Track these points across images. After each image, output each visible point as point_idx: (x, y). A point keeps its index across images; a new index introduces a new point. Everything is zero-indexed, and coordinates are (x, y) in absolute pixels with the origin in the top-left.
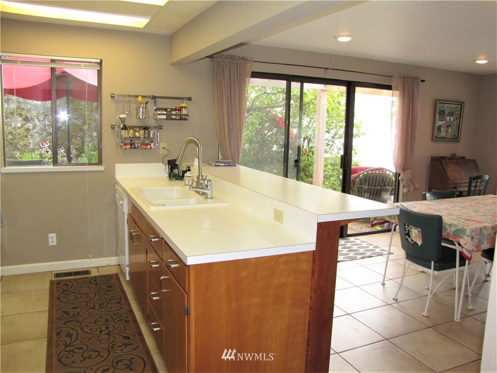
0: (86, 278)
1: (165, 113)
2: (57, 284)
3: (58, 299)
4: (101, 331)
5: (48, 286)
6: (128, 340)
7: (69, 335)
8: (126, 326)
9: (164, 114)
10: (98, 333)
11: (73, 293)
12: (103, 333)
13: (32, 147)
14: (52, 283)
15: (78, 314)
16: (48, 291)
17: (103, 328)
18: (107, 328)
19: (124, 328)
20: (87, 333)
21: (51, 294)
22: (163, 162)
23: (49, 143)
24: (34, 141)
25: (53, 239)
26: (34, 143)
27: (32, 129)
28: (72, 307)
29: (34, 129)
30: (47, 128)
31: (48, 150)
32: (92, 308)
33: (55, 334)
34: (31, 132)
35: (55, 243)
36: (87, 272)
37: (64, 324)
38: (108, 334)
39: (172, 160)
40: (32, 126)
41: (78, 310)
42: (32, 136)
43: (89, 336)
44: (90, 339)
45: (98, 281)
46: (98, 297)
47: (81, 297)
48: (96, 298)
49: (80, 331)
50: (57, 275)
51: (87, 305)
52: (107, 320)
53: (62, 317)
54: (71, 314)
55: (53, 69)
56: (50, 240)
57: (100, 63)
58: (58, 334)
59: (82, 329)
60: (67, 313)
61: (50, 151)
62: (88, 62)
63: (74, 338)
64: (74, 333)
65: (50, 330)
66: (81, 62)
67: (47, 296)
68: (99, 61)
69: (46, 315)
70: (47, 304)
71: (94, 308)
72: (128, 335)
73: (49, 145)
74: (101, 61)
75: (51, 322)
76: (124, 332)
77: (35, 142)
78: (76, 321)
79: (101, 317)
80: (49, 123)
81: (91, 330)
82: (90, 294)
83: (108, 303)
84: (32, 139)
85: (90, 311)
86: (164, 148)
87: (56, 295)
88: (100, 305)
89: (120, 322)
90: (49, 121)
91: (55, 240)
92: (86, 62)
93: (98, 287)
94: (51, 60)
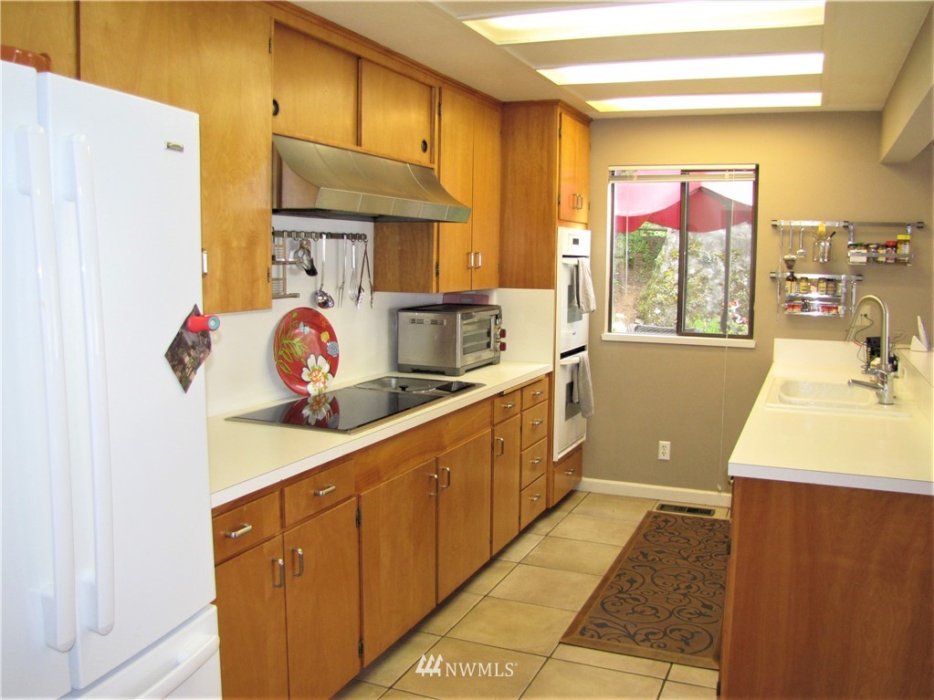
0: (701, 519)
1: (865, 251)
2: (656, 517)
3: (645, 536)
4: (679, 588)
5: (641, 517)
6: (708, 611)
7: (632, 581)
8: (718, 592)
9: (863, 255)
10: (671, 589)
11: (670, 533)
12: (678, 592)
13: (710, 310)
14: (649, 514)
15: (660, 560)
16: (637, 524)
17: (682, 586)
18: (689, 587)
19: (712, 594)
20: (657, 585)
21: (640, 528)
22: (856, 341)
23: (740, 302)
24: (713, 299)
25: (665, 449)
26: (714, 303)
27: (712, 279)
28: (656, 549)
29: (716, 278)
30: (737, 276)
31: (736, 315)
32: (683, 558)
33: (615, 574)
34: (711, 283)
35: (667, 457)
36: (709, 512)
37: (633, 567)
38: (685, 595)
39: (875, 338)
40: (713, 272)
41: (661, 556)
42: (711, 289)
43: (657, 589)
44: (655, 593)
45: (717, 526)
46: (702, 546)
47: (677, 541)
48: (698, 548)
49: (648, 580)
50: (662, 507)
51: (679, 552)
52: (695, 578)
53: (637, 558)
54: (650, 558)
55: (683, 184)
56: (661, 451)
57: (757, 170)
58: (619, 575)
59: (652, 579)
60: (645, 555)
61: (739, 317)
62: (736, 170)
63: (635, 586)
64: (640, 580)
65: (612, 569)
66: (725, 170)
67: (633, 530)
68: (754, 167)
69: (619, 551)
70: (627, 539)
71: (686, 559)
72: (711, 604)
73: (738, 306)
74: (757, 166)
75: (618, 560)
76: (711, 599)
77: (716, 301)
78: (651, 568)
79: (689, 572)
80: (741, 269)
81: (664, 583)
82: (692, 541)
83: (711, 557)
84: (711, 296)
85: (679, 561)
86: (866, 316)
87: (644, 531)
88: (697, 557)
89: (712, 586)
90: (742, 265)
91: (668, 451)
92: (732, 170)
93: (712, 534)
94: (682, 171)
